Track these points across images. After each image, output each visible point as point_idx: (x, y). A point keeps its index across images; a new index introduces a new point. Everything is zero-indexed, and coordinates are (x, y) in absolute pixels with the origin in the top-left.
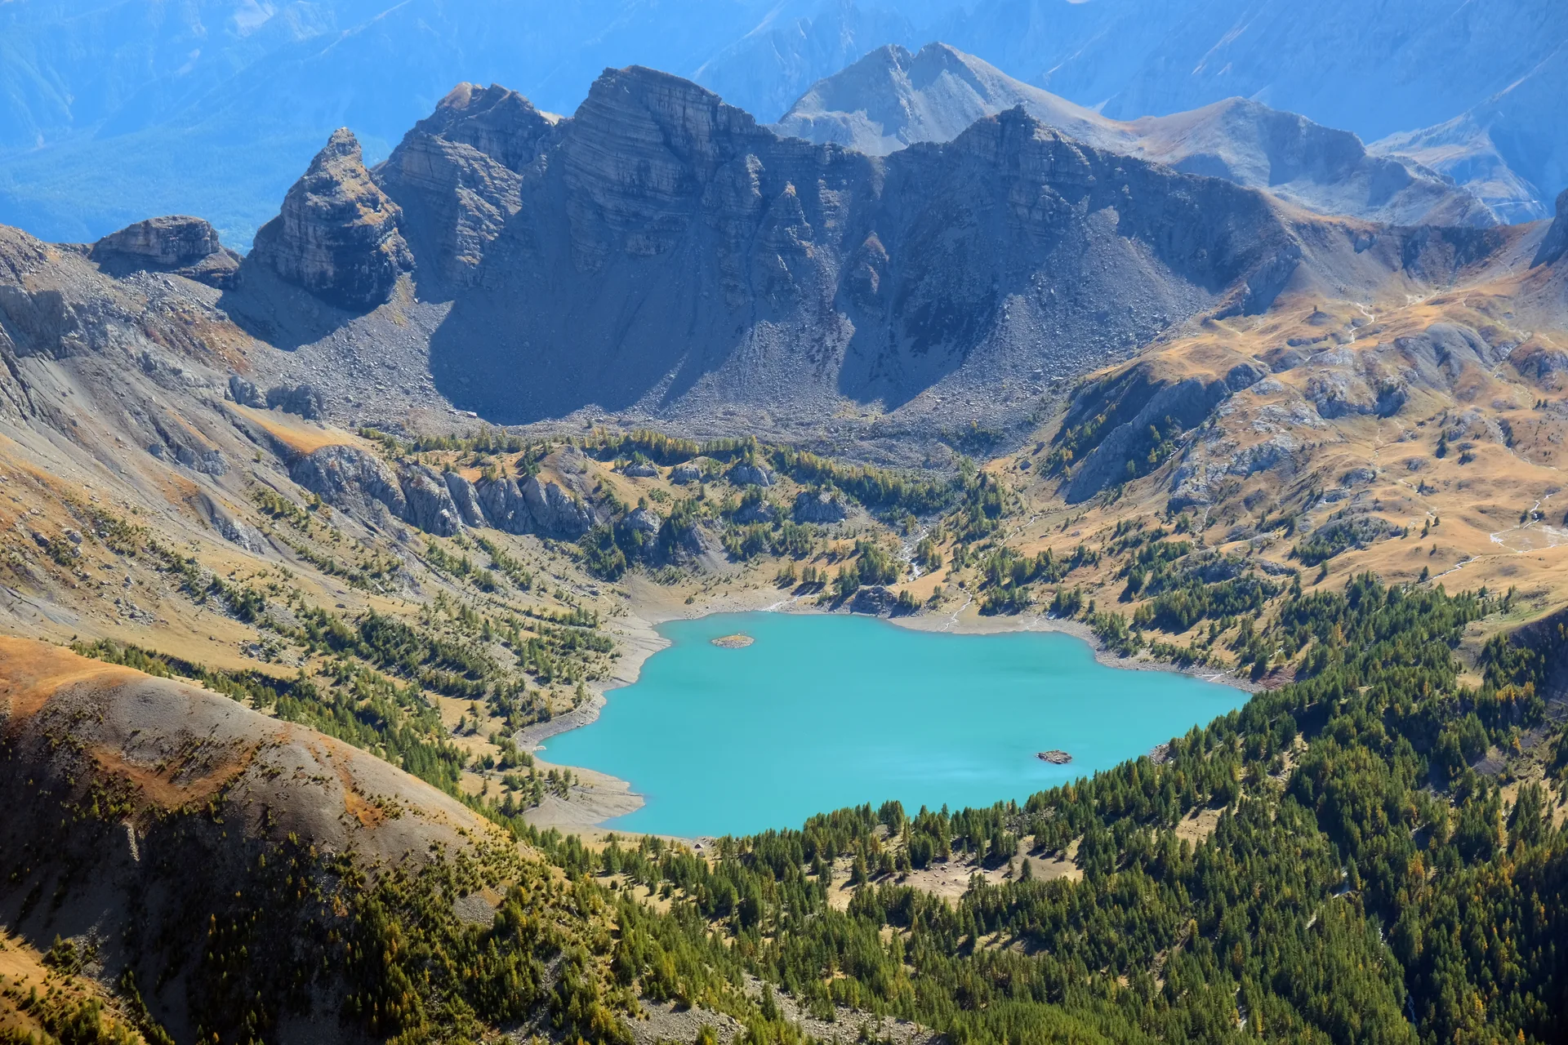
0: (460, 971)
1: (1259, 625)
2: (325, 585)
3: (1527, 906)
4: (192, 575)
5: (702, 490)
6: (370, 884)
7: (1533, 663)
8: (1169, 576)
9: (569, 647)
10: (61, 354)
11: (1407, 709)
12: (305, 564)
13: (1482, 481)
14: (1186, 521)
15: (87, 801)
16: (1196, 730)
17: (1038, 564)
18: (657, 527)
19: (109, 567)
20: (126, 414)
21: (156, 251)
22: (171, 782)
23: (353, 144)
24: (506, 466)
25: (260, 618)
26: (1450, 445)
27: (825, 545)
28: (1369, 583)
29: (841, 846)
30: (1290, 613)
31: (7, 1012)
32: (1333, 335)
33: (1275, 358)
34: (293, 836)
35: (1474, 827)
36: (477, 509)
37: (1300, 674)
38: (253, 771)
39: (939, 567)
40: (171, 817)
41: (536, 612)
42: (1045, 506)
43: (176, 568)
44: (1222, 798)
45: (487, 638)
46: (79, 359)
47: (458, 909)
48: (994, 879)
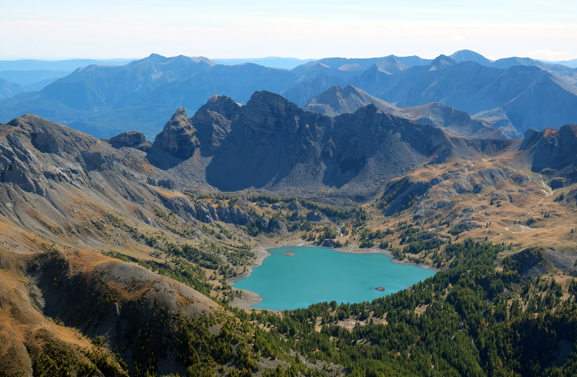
0: (210, 347)
1: (439, 252)
2: (173, 237)
3: (515, 334)
4: (136, 233)
5: (281, 211)
6: (185, 322)
7: (517, 264)
8: (413, 238)
9: (242, 255)
10: (100, 170)
11: (481, 277)
12: (168, 230)
13: (503, 212)
14: (418, 222)
15: (105, 297)
16: (421, 282)
17: (376, 234)
18: (268, 221)
19: (112, 230)
20: (118, 187)
21: (128, 141)
22: (129, 292)
23: (184, 111)
24: (225, 204)
25: (155, 245)
26: (494, 202)
27: (315, 227)
28: (471, 241)
29: (319, 313)
30: (448, 249)
31: (82, 357)
32: (461, 170)
33: (445, 176)
34: (163, 308)
35: (500, 311)
36: (217, 215)
37: (451, 266)
38: (152, 289)
39: (348, 234)
40: (129, 302)
41: (233, 245)
42: (378, 217)
43: (131, 231)
44: (428, 302)
45: (219, 252)
46: (105, 171)
47: (210, 329)
48: (362, 323)
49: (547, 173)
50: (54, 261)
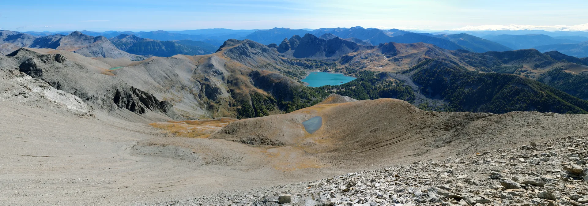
0: (299, 94)
1: (357, 73)
2: (285, 69)
3: (380, 94)
5: (313, 63)
6: (292, 88)
7: (380, 76)
8: (350, 70)
9: (303, 74)
10: (266, 52)
11: (370, 79)
12: (283, 67)
13: (374, 64)
14: (351, 66)
15: (270, 82)
17: (339, 69)
18: (309, 66)
19: (270, 67)
20: (271, 57)
21: (272, 46)
22: (277, 80)
23: (287, 38)
24: (298, 61)
26: (371, 61)
27: (322, 67)
28: (365, 71)
29: (326, 88)
30: (359, 73)
31: (264, 96)
32: (362, 53)
33: (357, 55)
34: (286, 84)
35: (375, 88)
36: (296, 64)
37: (360, 77)
38: (283, 80)
39: (331, 69)
40: (277, 83)
41: (300, 71)
42: (339, 65)
43: (274, 67)
44: (356, 85)
45: (297, 73)
47: (299, 90)
48: (338, 90)
49: (385, 54)
50: (256, 73)
